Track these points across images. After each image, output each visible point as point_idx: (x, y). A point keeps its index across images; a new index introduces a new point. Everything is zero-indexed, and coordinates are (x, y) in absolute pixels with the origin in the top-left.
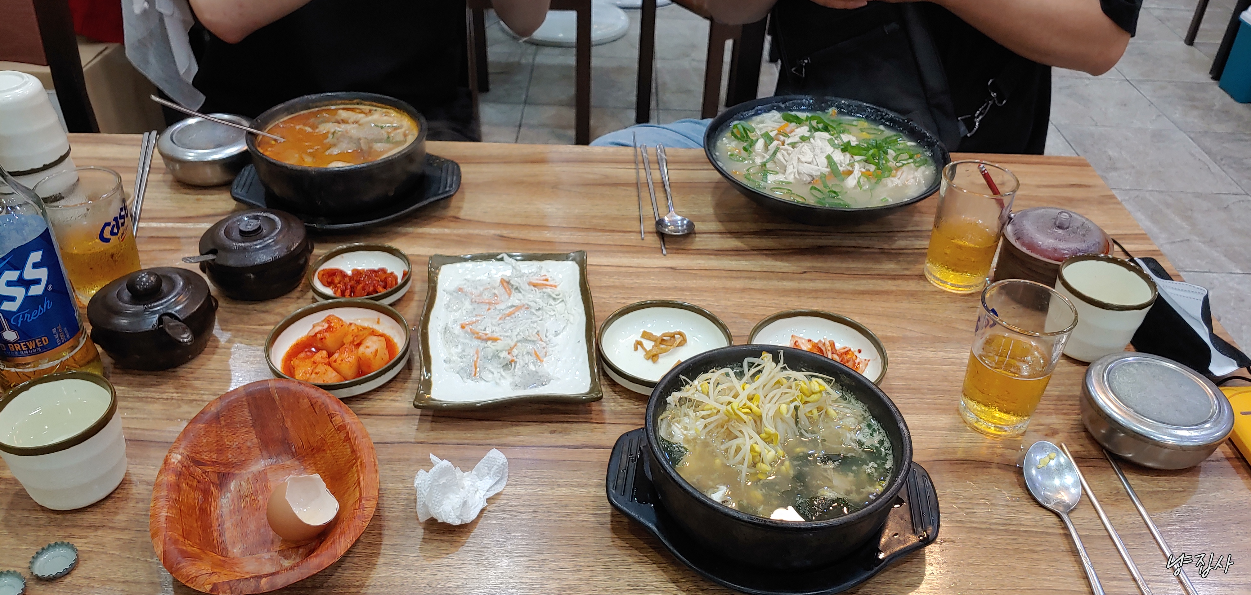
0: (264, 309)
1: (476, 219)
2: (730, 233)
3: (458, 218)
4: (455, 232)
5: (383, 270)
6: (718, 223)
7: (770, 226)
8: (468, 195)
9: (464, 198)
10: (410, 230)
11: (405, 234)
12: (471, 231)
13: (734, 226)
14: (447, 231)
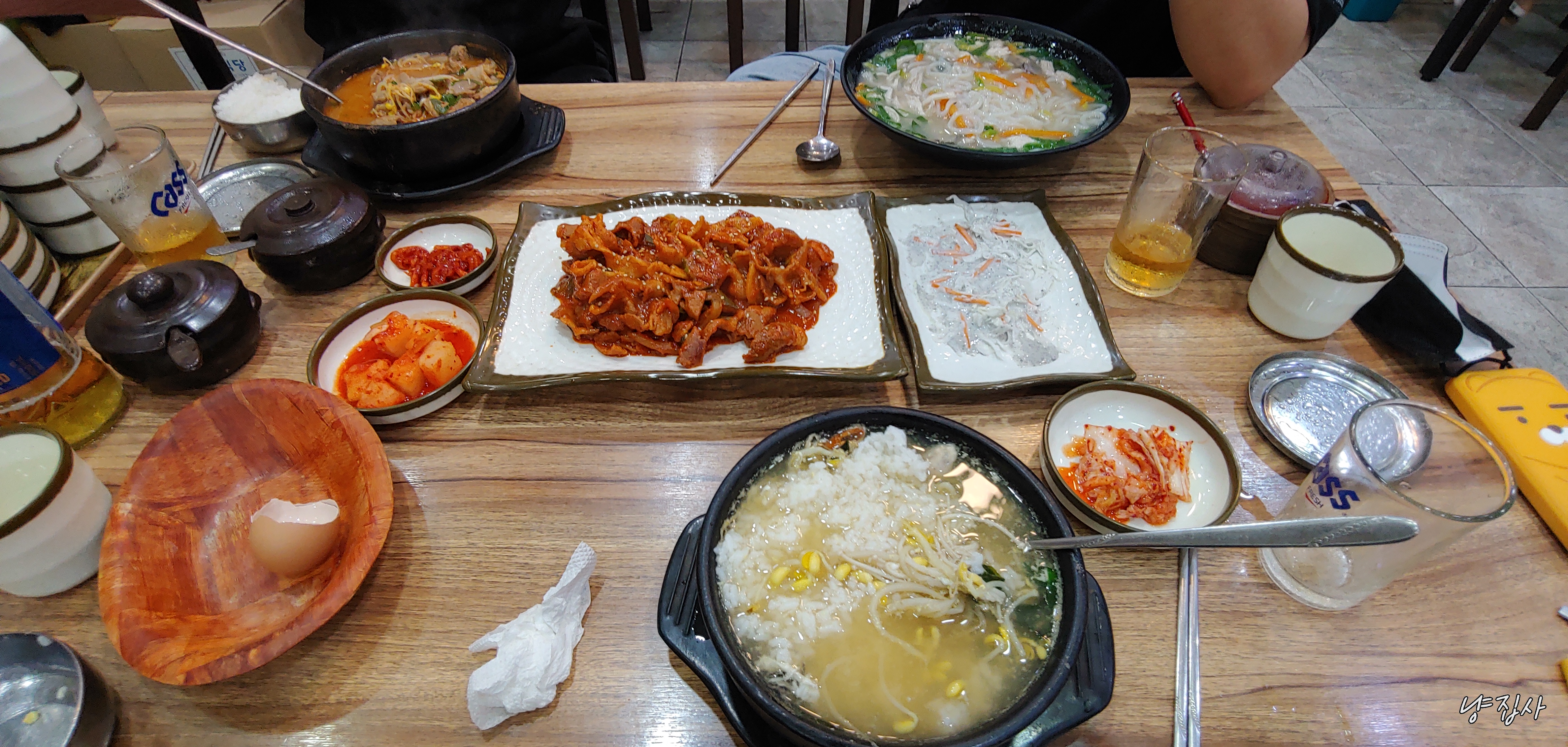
0: (330, 300)
1: (583, 175)
2: (873, 182)
3: (562, 176)
4: (558, 192)
5: (468, 247)
6: (859, 170)
7: (917, 172)
8: (576, 147)
9: (570, 151)
10: (507, 192)
11: (501, 198)
12: (576, 191)
13: (877, 173)
14: (549, 192)
